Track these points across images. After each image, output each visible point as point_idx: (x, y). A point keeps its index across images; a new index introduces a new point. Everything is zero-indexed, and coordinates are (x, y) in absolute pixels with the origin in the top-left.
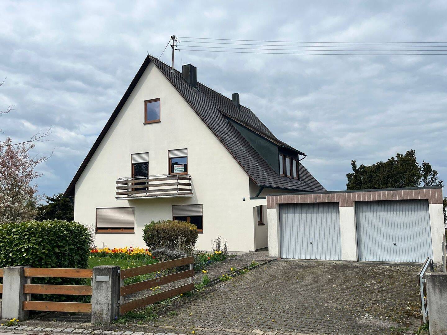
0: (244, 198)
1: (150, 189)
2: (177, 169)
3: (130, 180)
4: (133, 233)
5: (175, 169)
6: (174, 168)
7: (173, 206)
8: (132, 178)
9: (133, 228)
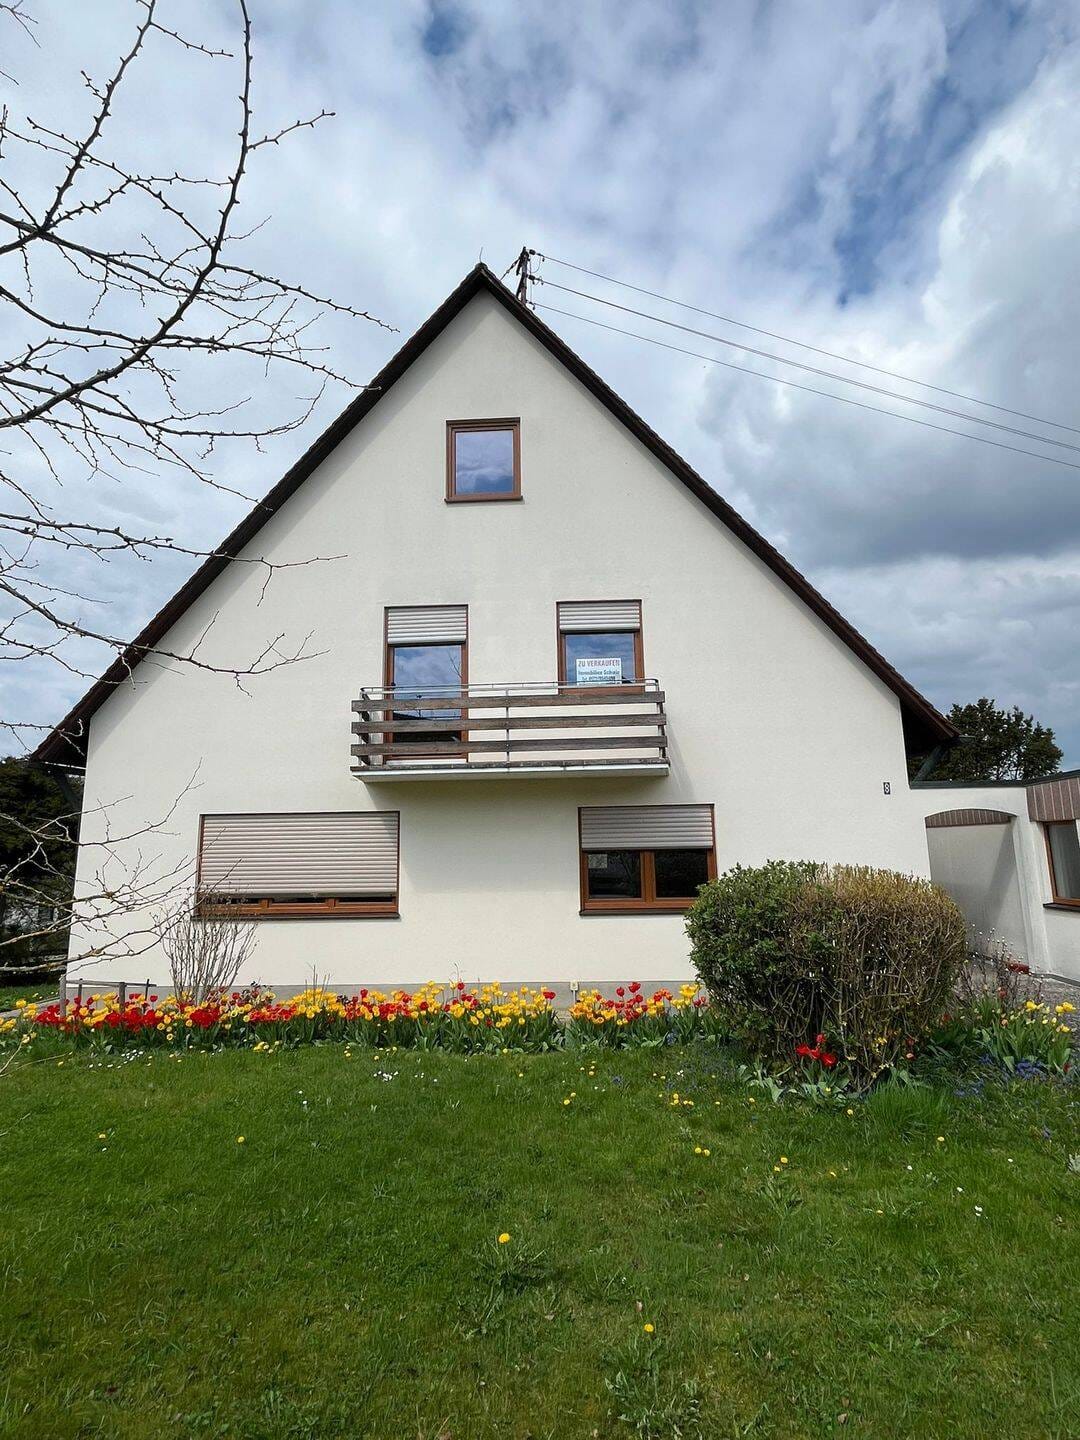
0: (887, 785)
1: (474, 736)
2: (591, 673)
3: (379, 697)
4: (394, 916)
5: (581, 673)
6: (578, 669)
7: (580, 809)
8: (388, 689)
9: (392, 898)
